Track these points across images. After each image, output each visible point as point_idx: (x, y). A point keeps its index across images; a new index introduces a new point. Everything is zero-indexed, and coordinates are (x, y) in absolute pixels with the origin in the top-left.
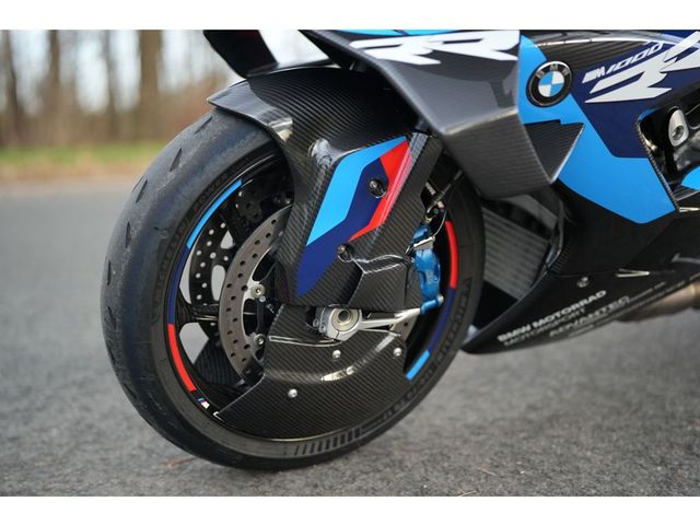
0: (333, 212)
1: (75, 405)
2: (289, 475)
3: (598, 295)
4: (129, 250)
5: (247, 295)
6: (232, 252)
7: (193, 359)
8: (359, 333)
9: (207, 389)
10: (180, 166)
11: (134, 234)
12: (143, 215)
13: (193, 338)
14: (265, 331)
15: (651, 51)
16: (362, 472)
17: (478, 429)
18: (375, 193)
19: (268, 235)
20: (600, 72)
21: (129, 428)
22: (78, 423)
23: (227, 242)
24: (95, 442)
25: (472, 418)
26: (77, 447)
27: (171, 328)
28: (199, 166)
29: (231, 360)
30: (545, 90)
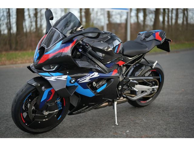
0: (44, 97)
1: (5, 124)
2: (40, 134)
3: (87, 107)
5: (32, 109)
6: (31, 102)
7: (25, 117)
8: (49, 114)
9: (27, 122)
10: (23, 92)
11: (16, 101)
12: (17, 98)
13: (25, 115)
14: (35, 114)
15: (87, 76)
16: (51, 134)
17: (70, 127)
18: (50, 95)
19: (35, 100)
20: (80, 79)
21: (15, 127)
22: (6, 127)
23: (30, 100)
24: (9, 130)
25: (71, 125)
26: (6, 131)
27: (21, 114)
28: (25, 92)
29: (30, 118)
30: (72, 82)
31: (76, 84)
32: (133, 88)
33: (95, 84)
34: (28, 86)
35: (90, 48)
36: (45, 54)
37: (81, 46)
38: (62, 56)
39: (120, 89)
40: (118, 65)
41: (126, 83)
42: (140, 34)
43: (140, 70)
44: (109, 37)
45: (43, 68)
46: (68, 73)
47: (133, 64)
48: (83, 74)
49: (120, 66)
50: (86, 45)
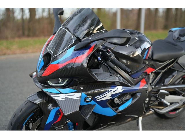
0: (50, 119)
3: (105, 126)
4: (12, 127)
10: (22, 112)
11: (13, 124)
12: (15, 121)
15: (108, 92)
19: (39, 122)
28: (25, 111)
30: (87, 100)
31: (93, 102)
32: (162, 100)
33: (117, 101)
34: (29, 104)
35: (112, 56)
36: (51, 64)
37: (100, 53)
38: (75, 66)
39: (146, 102)
40: (146, 73)
41: (154, 94)
42: (172, 31)
43: (171, 76)
44: (137, 38)
45: (49, 82)
46: (82, 88)
47: (163, 70)
48: (103, 90)
49: (148, 73)
50: (107, 51)
